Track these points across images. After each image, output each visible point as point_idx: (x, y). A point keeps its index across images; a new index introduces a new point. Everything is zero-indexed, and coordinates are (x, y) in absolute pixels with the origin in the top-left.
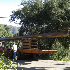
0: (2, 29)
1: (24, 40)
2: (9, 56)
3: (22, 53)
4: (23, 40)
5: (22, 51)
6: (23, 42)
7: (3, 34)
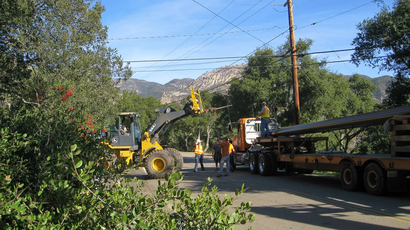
0: (341, 90)
1: (400, 123)
2: (348, 183)
3: (392, 172)
4: (393, 123)
5: (391, 165)
6: (394, 133)
7: (347, 107)
